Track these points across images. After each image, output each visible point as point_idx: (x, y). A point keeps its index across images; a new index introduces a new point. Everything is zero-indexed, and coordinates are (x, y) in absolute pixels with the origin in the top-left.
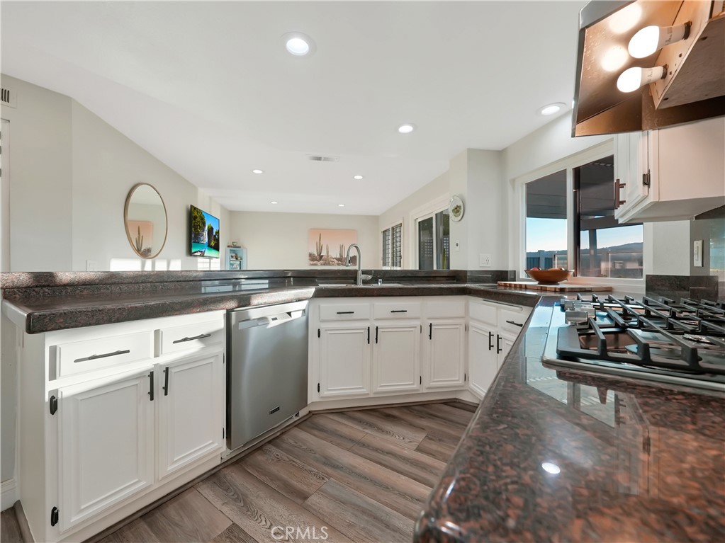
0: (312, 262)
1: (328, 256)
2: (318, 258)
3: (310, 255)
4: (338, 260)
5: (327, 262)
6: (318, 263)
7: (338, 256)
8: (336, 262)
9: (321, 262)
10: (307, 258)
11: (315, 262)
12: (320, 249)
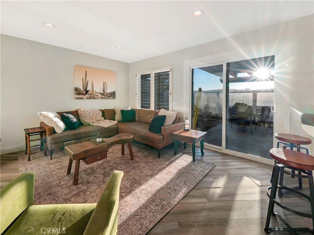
0: (78, 96)
1: (93, 91)
2: (84, 92)
3: (76, 89)
4: (102, 94)
5: (92, 96)
6: (84, 97)
7: (102, 92)
8: (100, 96)
9: (87, 96)
10: (73, 91)
11: (81, 96)
12: (86, 85)
